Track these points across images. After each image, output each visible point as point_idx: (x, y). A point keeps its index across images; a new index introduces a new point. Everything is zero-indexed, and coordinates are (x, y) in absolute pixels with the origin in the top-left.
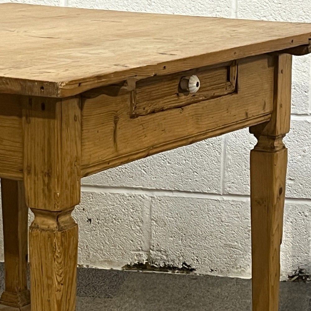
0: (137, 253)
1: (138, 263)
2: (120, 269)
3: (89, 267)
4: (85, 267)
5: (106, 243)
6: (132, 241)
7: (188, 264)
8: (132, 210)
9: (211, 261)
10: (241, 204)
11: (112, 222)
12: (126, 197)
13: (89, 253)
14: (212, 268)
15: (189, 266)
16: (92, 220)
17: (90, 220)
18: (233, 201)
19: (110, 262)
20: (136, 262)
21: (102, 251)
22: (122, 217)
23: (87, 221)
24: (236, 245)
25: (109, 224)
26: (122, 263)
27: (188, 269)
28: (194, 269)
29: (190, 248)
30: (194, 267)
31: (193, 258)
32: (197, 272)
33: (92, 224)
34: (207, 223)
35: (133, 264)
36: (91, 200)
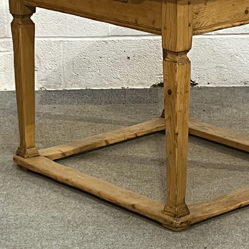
0: (160, 76)
1: (161, 83)
2: (149, 87)
3: (129, 88)
4: (126, 88)
5: (140, 72)
6: (156, 69)
7: (193, 80)
8: (156, 49)
9: (208, 77)
10: (226, 39)
11: (144, 58)
12: (152, 41)
13: (129, 79)
14: (209, 82)
15: (194, 82)
16: (130, 58)
17: (129, 58)
18: (221, 38)
19: (142, 84)
20: (159, 82)
21: (137, 77)
22: (150, 54)
23: (127, 59)
24: (223, 66)
25: (142, 59)
26: (150, 84)
27: (193, 84)
28: (197, 84)
29: (194, 71)
30: (196, 82)
31: (196, 77)
32: (199, 86)
33: (130, 60)
34: (205, 53)
35: (157, 84)
36: (130, 44)
